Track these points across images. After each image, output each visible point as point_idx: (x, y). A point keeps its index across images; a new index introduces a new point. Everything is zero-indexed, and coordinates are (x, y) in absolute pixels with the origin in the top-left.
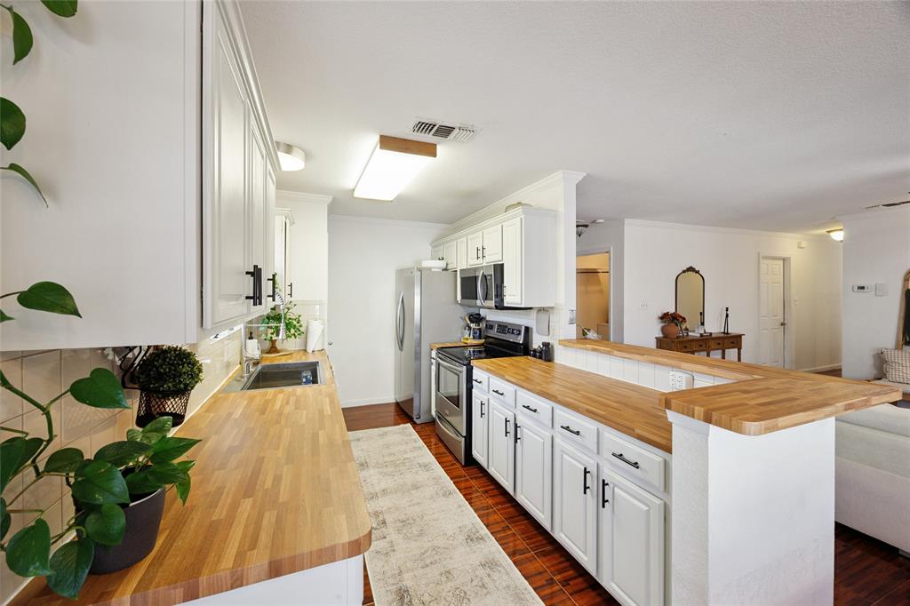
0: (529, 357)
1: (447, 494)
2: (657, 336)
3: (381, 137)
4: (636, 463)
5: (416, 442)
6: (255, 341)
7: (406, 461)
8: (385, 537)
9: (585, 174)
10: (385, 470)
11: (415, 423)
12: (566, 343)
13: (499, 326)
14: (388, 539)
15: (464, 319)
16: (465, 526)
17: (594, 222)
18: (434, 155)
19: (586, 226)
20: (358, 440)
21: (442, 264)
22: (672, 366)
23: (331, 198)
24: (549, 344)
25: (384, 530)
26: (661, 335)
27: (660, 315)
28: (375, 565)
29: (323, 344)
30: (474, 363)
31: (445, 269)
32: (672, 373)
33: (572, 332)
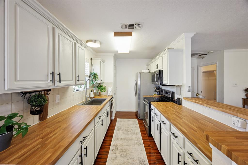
0: (173, 103)
1: (140, 144)
2: (243, 98)
3: (114, 33)
4: (198, 160)
5: (137, 125)
6: (92, 92)
7: (132, 130)
8: (115, 154)
9: (195, 33)
10: (124, 132)
11: (139, 119)
12: (187, 99)
13: (165, 91)
14: (116, 155)
15: (154, 88)
16: (141, 158)
17: (209, 53)
18: (131, 35)
19: (206, 55)
20: (121, 121)
21: (148, 71)
22: (234, 115)
23: (114, 54)
24: (180, 98)
25: (116, 151)
26: (245, 97)
27: (245, 89)
28: (109, 162)
29: (112, 94)
30: (152, 103)
31: (149, 73)
32: (233, 118)
33: (189, 95)
